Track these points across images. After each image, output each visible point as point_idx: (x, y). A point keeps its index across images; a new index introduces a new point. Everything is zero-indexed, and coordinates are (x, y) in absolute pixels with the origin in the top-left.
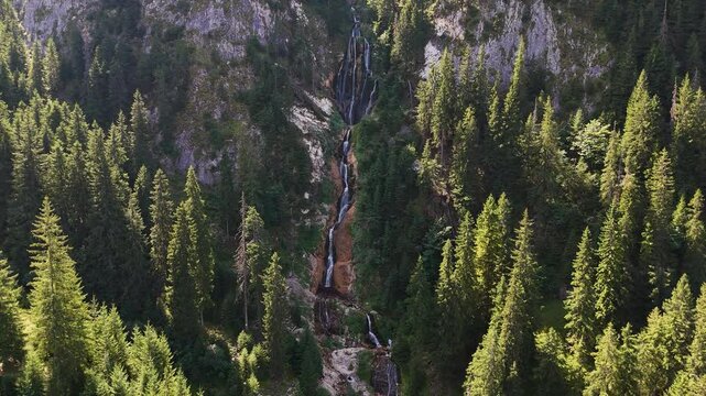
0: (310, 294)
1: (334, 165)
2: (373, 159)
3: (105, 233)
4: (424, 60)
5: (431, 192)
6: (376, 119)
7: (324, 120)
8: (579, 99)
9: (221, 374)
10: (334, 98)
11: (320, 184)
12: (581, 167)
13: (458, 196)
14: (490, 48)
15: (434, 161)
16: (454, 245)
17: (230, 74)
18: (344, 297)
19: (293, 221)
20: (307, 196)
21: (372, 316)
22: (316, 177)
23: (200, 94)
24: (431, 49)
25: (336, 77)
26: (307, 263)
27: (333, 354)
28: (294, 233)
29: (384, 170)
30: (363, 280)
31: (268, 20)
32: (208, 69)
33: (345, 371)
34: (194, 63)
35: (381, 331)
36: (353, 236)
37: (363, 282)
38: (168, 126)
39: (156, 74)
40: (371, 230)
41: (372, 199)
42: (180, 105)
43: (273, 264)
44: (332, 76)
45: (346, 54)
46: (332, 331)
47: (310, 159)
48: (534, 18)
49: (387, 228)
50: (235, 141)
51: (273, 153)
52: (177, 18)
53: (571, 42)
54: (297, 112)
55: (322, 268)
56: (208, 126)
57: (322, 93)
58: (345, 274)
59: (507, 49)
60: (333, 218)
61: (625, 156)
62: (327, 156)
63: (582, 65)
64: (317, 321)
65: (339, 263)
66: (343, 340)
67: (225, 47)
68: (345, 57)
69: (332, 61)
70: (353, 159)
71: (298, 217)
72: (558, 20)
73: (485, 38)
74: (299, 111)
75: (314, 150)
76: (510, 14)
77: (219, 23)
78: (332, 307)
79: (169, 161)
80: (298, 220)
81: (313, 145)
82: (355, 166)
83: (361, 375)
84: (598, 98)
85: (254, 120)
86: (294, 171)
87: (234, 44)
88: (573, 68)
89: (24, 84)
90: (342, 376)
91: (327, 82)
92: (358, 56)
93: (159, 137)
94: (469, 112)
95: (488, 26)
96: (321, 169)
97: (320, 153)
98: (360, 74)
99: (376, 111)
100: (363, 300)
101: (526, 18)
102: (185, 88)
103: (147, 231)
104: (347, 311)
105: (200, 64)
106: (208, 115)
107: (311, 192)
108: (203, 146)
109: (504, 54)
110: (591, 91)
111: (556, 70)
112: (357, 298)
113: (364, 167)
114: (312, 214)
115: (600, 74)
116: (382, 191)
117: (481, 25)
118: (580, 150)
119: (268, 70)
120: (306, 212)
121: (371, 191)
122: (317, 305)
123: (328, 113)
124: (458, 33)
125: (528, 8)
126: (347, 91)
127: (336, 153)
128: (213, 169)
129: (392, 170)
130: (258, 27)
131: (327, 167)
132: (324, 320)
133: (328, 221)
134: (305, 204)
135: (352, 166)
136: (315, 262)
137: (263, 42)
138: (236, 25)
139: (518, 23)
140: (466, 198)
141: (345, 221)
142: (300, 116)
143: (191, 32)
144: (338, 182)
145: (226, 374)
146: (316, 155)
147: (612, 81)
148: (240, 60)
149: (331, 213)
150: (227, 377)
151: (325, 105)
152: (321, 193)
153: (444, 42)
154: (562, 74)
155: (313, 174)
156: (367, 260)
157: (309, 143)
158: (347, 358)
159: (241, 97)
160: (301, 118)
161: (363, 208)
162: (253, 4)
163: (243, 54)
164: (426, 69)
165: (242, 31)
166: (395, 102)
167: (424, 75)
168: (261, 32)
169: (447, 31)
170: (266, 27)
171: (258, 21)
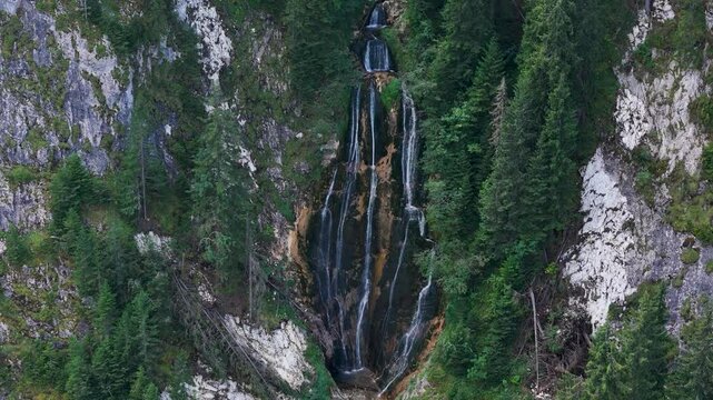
4: (579, 217)
24: (601, 184)
25: (314, 220)
31: (110, 88)
44: (303, 217)
45: (346, 140)
68: (344, 154)
69: (304, 166)
91: (290, 241)
92: (381, 153)
98: (386, 218)
124: (684, 149)
126: (346, 265)
130: (81, 112)
137: (96, 166)
148: (37, 239)
153: (642, 168)
162: (64, 40)
163: (43, 214)
164: (586, 252)
165: (34, 135)
166: (492, 360)
167: (576, 274)
168: (90, 130)
169: (653, 136)
170: (105, 110)
171: (81, 94)
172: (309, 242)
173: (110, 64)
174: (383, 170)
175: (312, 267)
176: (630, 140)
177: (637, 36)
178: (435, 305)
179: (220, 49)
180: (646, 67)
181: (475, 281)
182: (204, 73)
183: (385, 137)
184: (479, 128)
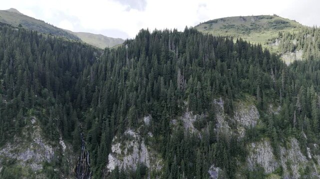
4: (108, 161)
14: (130, 158)
17: (36, 177)
24: (110, 157)
31: (51, 152)
34: (21, 175)
44: (75, 167)
48: (142, 148)
52: (14, 155)
53: (152, 158)
59: (134, 158)
63: (156, 165)
67: (34, 166)
68: (80, 159)
69: (75, 161)
72: (149, 150)
73: (128, 154)
76: (135, 147)
77: (31, 156)
87: (38, 164)
88: (153, 166)
91: (73, 170)
95: (128, 150)
98: (85, 165)
101: (140, 148)
105: (24, 176)
109: (134, 160)
110: (159, 174)
111: (149, 166)
115: (160, 168)
117: (126, 149)
124: (119, 151)
125: (140, 145)
130: (47, 155)
137: (49, 161)
138: (38, 156)
139: (137, 150)
143: (19, 161)
147: (164, 171)
148: (41, 171)
153: (115, 154)
154: (150, 168)
162: (45, 146)
163: (42, 168)
164: (109, 165)
165: (41, 158)
167: (108, 167)
168: (48, 157)
169: (116, 151)
170: (50, 155)
171: (47, 153)
173: (51, 149)
174: (85, 160)
176: (113, 151)
177: (113, 140)
178: (92, 175)
179: (64, 147)
180: (114, 143)
181: (97, 170)
182: (63, 150)
183: (85, 156)
184: (96, 153)
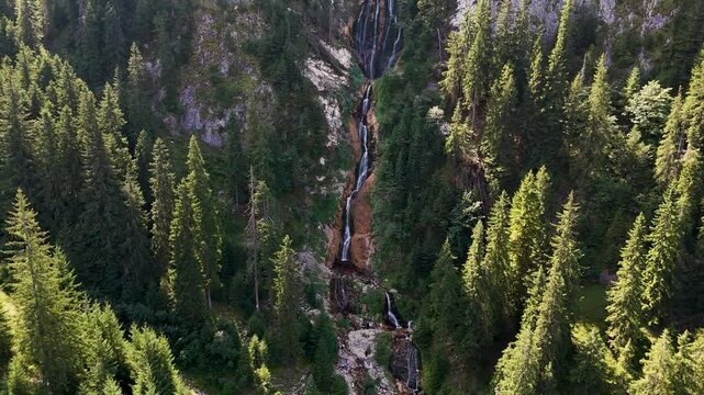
0: (326, 270)
1: (352, 127)
2: (396, 121)
3: (102, 210)
4: (456, 4)
5: (459, 161)
6: (400, 74)
7: (341, 75)
8: (635, 54)
9: (230, 363)
10: (353, 47)
11: (336, 149)
12: (634, 135)
13: (490, 166)
15: (465, 125)
16: (485, 226)
17: (238, 19)
18: (362, 273)
19: (307, 188)
20: (322, 161)
21: (391, 295)
22: (333, 140)
23: (205, 45)
26: (323, 234)
27: (350, 336)
28: (309, 202)
29: (408, 135)
30: (383, 254)
32: (213, 15)
33: (362, 355)
34: (197, 7)
35: (401, 312)
36: (372, 206)
37: (383, 257)
38: (171, 80)
39: (155, 21)
40: (393, 202)
41: (394, 167)
42: (184, 57)
43: (285, 248)
44: (351, 22)
46: (349, 309)
47: (326, 120)
49: (410, 200)
50: (245, 98)
51: (286, 113)
54: (311, 64)
55: (338, 240)
56: (215, 81)
57: (341, 42)
58: (363, 248)
60: (351, 186)
61: (688, 126)
62: (344, 117)
63: (641, 14)
64: (332, 298)
65: (357, 236)
66: (360, 320)
69: (352, 4)
70: (373, 120)
71: (312, 184)
74: (314, 63)
75: (331, 109)
78: (349, 284)
79: (174, 119)
80: (312, 187)
81: (330, 104)
82: (376, 128)
83: (379, 360)
84: (658, 54)
85: (265, 75)
86: (309, 133)
88: (630, 16)
89: (12, 33)
90: (359, 361)
91: (346, 29)
93: (163, 93)
94: (507, 70)
96: (339, 131)
97: (337, 113)
99: (400, 64)
100: (382, 275)
102: (188, 37)
103: (148, 207)
104: (365, 289)
105: (204, 9)
106: (214, 69)
107: (327, 156)
108: (209, 104)
110: (650, 45)
111: (609, 19)
112: (376, 274)
113: (386, 129)
114: (328, 182)
115: (661, 24)
116: (406, 159)
118: (634, 116)
119: (281, 17)
120: (322, 179)
121: (392, 158)
122: (333, 281)
123: (347, 67)
127: (355, 113)
128: (221, 130)
129: (417, 135)
131: (345, 128)
132: (340, 297)
133: (345, 190)
134: (320, 170)
135: (372, 127)
136: (331, 234)
140: (499, 169)
141: (365, 190)
142: (315, 70)
144: (357, 146)
145: (235, 362)
146: (333, 115)
147: (675, 33)
148: (250, 4)
149: (348, 180)
150: (236, 367)
151: (343, 57)
152: (338, 158)
154: (616, 24)
155: (329, 137)
156: (387, 233)
157: (325, 102)
158: (365, 340)
159: (250, 48)
160: (317, 73)
161: (383, 177)
164: (458, 15)
166: (422, 54)
167: (455, 23)
172: (354, 30)
175: (354, 39)
